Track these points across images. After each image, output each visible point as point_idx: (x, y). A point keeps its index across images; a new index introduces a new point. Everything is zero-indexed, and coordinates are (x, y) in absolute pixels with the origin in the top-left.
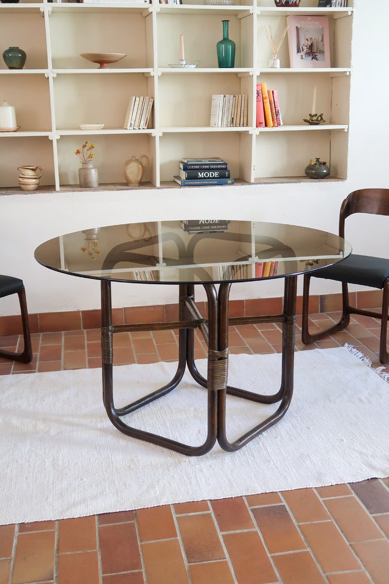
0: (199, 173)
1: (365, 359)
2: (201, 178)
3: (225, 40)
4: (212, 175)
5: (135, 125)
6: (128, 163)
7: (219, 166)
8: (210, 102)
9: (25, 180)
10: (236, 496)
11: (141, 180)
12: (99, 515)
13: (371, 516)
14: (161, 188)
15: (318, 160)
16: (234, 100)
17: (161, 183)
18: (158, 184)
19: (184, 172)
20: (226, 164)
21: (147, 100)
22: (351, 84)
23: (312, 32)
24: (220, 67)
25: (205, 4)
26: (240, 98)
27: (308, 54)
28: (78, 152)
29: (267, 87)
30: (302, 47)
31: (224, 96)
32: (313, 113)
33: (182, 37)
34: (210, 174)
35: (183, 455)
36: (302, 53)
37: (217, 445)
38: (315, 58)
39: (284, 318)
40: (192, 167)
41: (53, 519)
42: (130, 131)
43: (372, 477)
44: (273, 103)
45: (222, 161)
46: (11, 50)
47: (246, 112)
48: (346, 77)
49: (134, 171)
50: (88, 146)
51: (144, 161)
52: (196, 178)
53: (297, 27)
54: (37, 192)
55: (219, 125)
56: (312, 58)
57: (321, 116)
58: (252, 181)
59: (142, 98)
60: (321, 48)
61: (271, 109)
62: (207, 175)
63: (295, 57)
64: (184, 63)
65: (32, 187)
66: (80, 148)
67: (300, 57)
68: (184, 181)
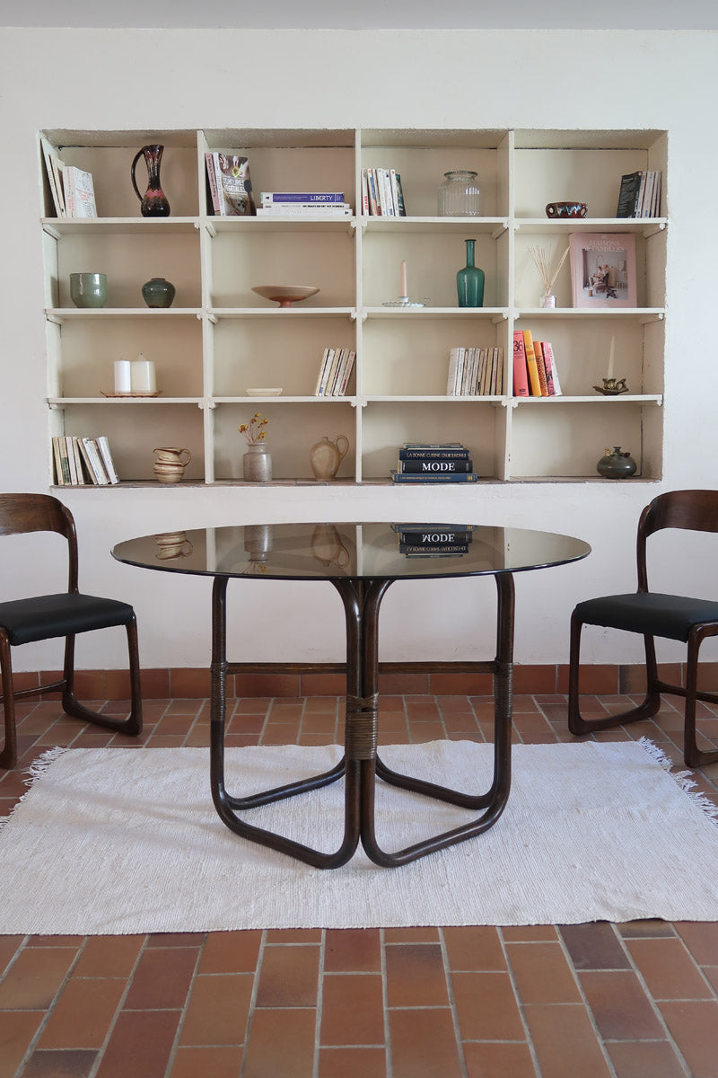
0: (424, 464)
1: (665, 760)
2: (427, 472)
3: (470, 268)
4: (444, 468)
5: (327, 391)
6: (316, 447)
7: (456, 455)
8: (447, 359)
9: (163, 468)
10: (369, 927)
11: (336, 473)
12: (152, 934)
13: (574, 972)
14: (364, 484)
15: (617, 449)
16: (482, 355)
17: (363, 479)
18: (359, 478)
19: (401, 463)
20: (466, 452)
21: (347, 353)
22: (666, 332)
23: (607, 256)
24: (460, 306)
25: (439, 215)
26: (491, 353)
27: (600, 289)
28: (243, 429)
29: (532, 337)
30: (592, 280)
31: (467, 350)
32: (610, 377)
33: (405, 264)
34: (440, 466)
35: (308, 866)
36: (591, 288)
37: (360, 852)
38: (611, 294)
39: (495, 667)
40: (414, 454)
41: (82, 934)
42: (319, 398)
43: (599, 919)
44: (542, 362)
45: (462, 447)
46: (155, 282)
47: (500, 373)
48: (658, 322)
49: (323, 458)
50: (259, 421)
51: (342, 445)
52: (420, 471)
53: (584, 250)
54: (177, 485)
55: (459, 392)
56: (608, 295)
57: (622, 382)
58: (507, 478)
59: (338, 351)
60: (622, 280)
61: (539, 370)
62: (435, 467)
63: (580, 293)
64: (406, 300)
65: (172, 478)
66: (246, 424)
67: (587, 294)
68: (399, 476)
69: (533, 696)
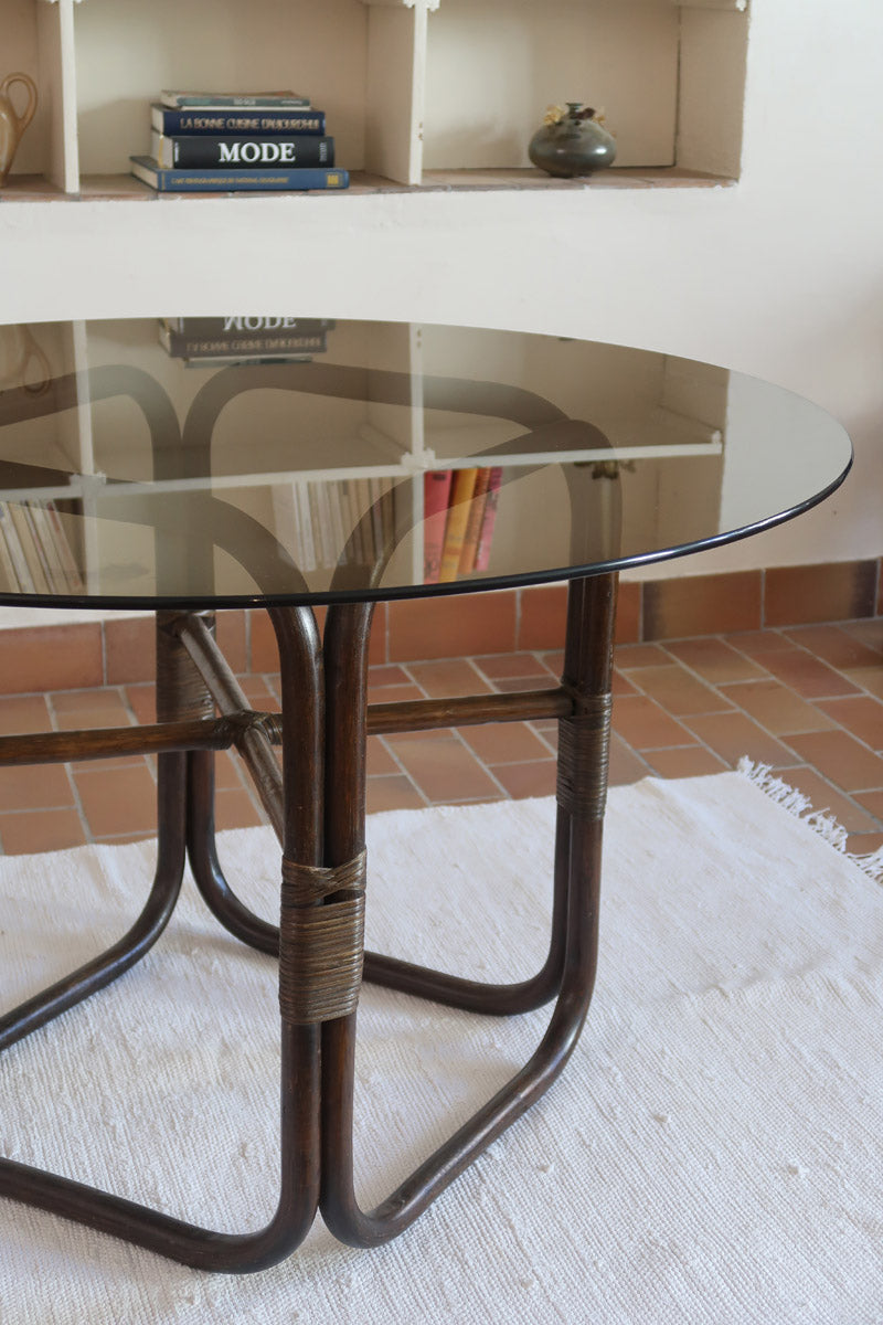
0: (223, 147)
2: (230, 165)
4: (270, 155)
7: (294, 123)
11: (8, 168)
14: (85, 198)
17: (85, 179)
18: (72, 183)
19: (168, 142)
20: (318, 115)
34: (262, 151)
39: (567, 702)
40: (198, 122)
45: (306, 103)
51: (19, 95)
52: (213, 163)
58: (415, 177)
62: (250, 153)
68: (169, 175)
69: (470, 660)
